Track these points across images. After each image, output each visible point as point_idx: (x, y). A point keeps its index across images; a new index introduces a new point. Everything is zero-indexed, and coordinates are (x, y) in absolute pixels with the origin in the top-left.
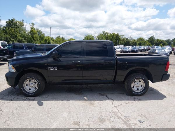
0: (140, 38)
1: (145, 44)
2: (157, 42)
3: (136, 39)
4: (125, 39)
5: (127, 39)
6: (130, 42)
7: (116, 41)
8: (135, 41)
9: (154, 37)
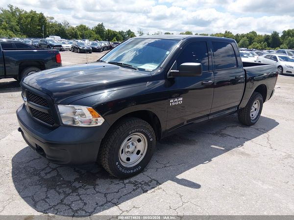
0: (81, 26)
1: (91, 37)
2: (109, 34)
3: (75, 26)
4: (56, 25)
5: (60, 25)
6: (67, 32)
7: (40, 27)
8: (73, 29)
9: (104, 25)
